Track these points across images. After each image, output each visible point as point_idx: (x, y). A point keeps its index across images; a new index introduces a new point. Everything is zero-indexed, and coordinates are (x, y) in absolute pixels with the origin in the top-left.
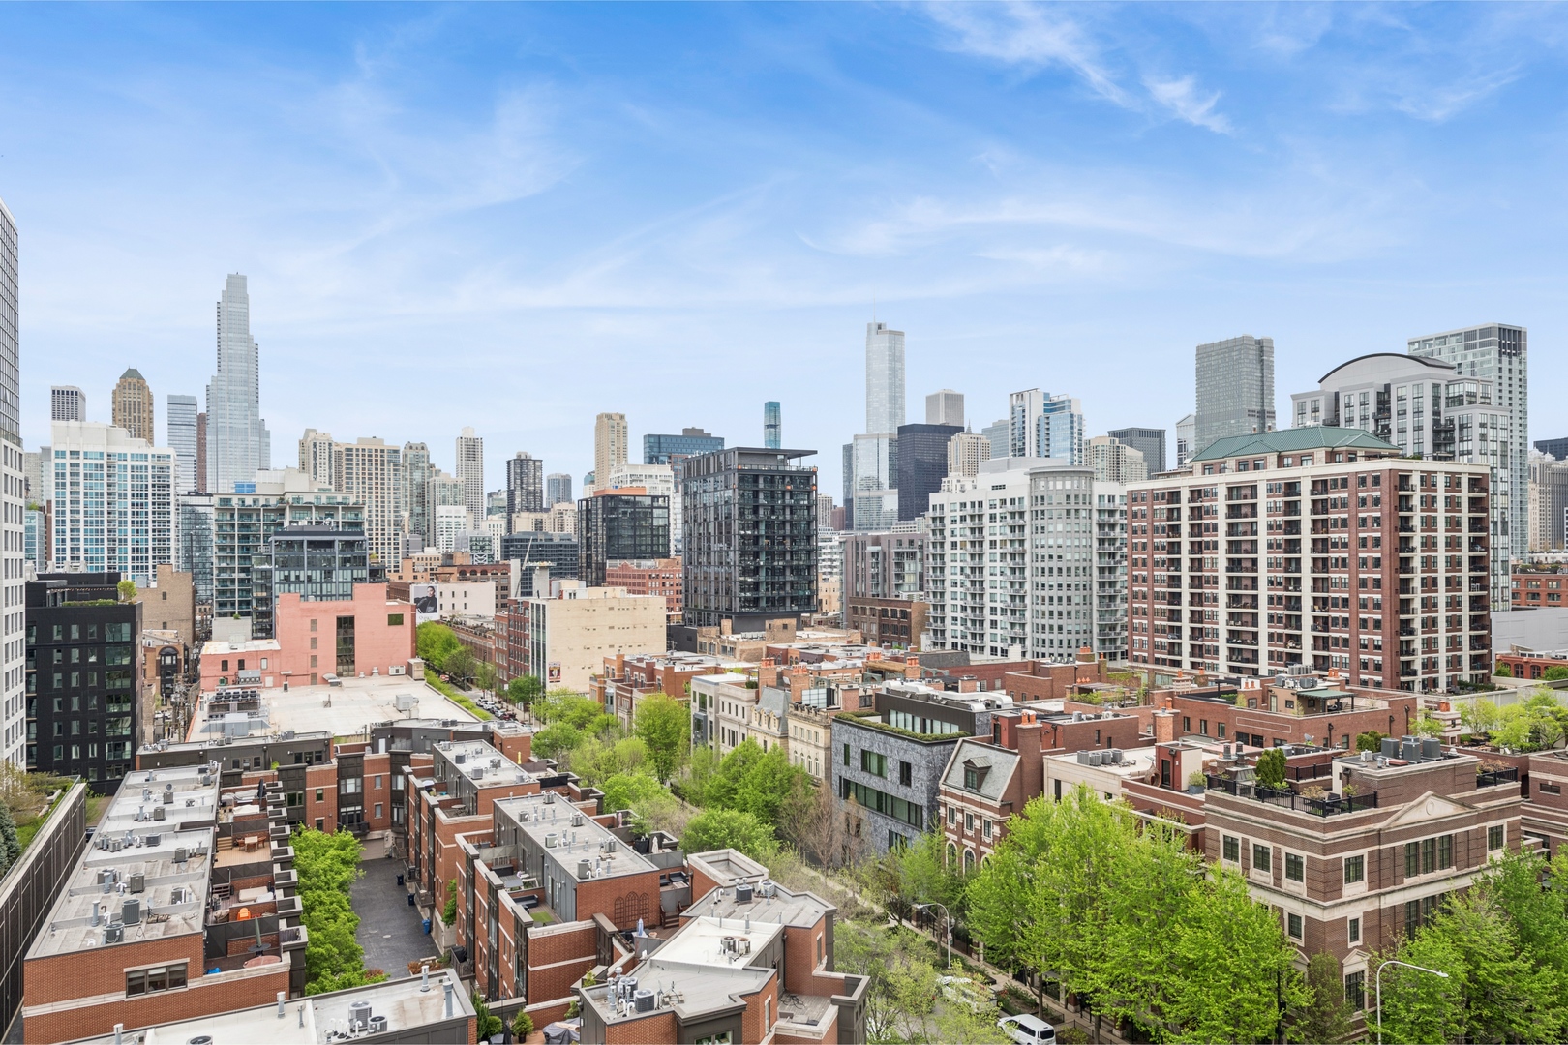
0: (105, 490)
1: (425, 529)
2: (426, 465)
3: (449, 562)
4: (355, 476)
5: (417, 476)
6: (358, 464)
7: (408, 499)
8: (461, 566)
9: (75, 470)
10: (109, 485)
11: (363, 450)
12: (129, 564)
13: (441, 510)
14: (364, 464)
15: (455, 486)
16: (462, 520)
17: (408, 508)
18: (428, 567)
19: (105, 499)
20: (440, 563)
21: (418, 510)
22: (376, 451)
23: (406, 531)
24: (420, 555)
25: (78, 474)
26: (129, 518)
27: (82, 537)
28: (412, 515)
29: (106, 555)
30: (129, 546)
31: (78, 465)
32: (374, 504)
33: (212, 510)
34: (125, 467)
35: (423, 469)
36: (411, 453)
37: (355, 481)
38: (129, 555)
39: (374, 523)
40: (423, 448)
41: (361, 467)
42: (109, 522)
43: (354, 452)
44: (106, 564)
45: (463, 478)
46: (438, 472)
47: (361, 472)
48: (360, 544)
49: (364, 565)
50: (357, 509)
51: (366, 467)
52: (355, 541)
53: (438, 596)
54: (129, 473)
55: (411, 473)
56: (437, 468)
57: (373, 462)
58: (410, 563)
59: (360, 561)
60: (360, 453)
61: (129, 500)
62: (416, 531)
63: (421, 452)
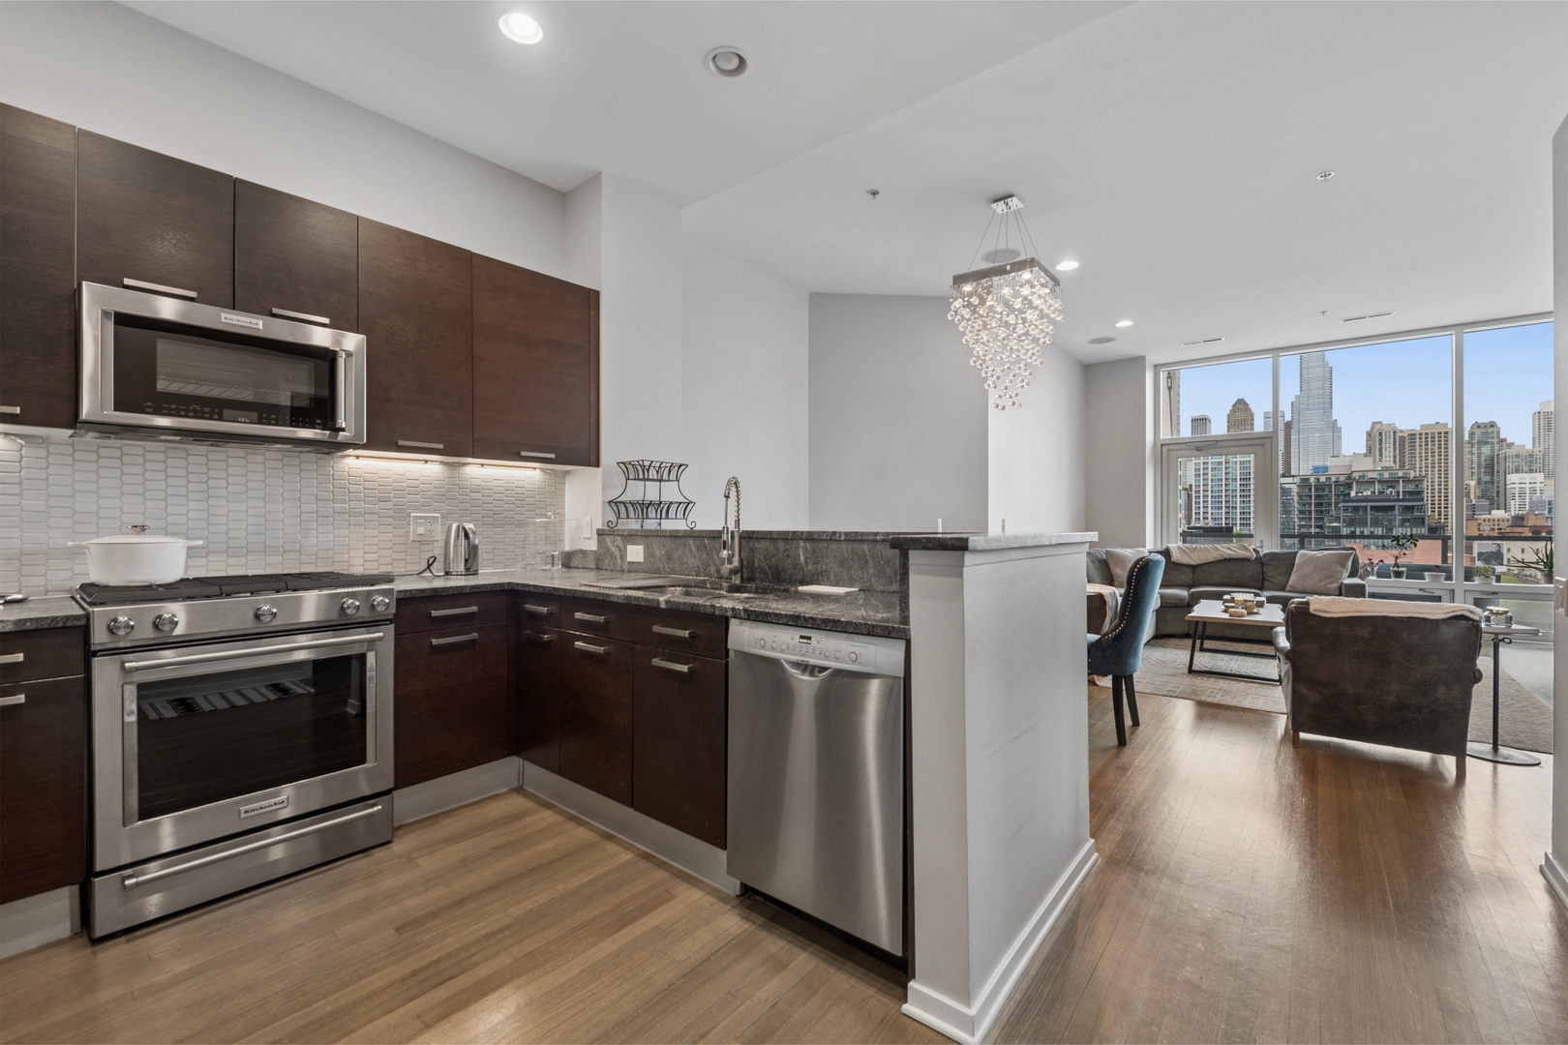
0: (1224, 477)
1: (1495, 494)
2: (1496, 440)
3: (1519, 522)
4: (1417, 455)
5: (1486, 450)
6: (1421, 446)
7: (1475, 470)
8: (1534, 526)
9: (1206, 466)
10: (1226, 474)
11: (1427, 434)
12: (1238, 522)
13: (1512, 478)
14: (1426, 445)
15: (1531, 456)
16: (1538, 486)
17: (1475, 477)
18: (1496, 527)
19: (1224, 483)
20: (1507, 524)
21: (1487, 478)
22: (1440, 433)
23: (1472, 496)
24: (1488, 516)
25: (1207, 468)
26: (1238, 494)
27: (1210, 506)
28: (1479, 482)
29: (1224, 516)
30: (1238, 511)
31: (1207, 463)
32: (1437, 476)
33: (1295, 486)
34: (1236, 462)
35: (1493, 443)
36: (1478, 432)
37: (1418, 459)
38: (1238, 516)
39: (1436, 491)
40: (1492, 426)
41: (1424, 447)
42: (1226, 496)
43: (1417, 437)
44: (1224, 522)
45: (1542, 448)
46: (1510, 445)
47: (1423, 451)
48: (1421, 508)
49: (1423, 524)
50: (1418, 481)
51: (1429, 447)
52: (1414, 507)
53: (1504, 551)
54: (1238, 466)
55: (1479, 449)
56: (1508, 441)
57: (1437, 443)
58: (1475, 523)
59: (1421, 521)
60: (1423, 436)
61: (1238, 482)
62: (1484, 496)
63: (1491, 430)
